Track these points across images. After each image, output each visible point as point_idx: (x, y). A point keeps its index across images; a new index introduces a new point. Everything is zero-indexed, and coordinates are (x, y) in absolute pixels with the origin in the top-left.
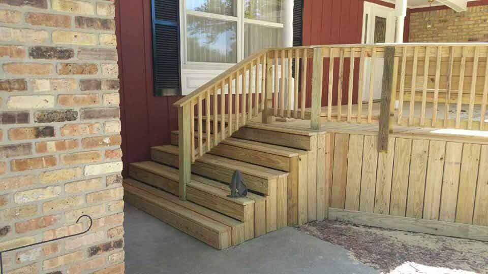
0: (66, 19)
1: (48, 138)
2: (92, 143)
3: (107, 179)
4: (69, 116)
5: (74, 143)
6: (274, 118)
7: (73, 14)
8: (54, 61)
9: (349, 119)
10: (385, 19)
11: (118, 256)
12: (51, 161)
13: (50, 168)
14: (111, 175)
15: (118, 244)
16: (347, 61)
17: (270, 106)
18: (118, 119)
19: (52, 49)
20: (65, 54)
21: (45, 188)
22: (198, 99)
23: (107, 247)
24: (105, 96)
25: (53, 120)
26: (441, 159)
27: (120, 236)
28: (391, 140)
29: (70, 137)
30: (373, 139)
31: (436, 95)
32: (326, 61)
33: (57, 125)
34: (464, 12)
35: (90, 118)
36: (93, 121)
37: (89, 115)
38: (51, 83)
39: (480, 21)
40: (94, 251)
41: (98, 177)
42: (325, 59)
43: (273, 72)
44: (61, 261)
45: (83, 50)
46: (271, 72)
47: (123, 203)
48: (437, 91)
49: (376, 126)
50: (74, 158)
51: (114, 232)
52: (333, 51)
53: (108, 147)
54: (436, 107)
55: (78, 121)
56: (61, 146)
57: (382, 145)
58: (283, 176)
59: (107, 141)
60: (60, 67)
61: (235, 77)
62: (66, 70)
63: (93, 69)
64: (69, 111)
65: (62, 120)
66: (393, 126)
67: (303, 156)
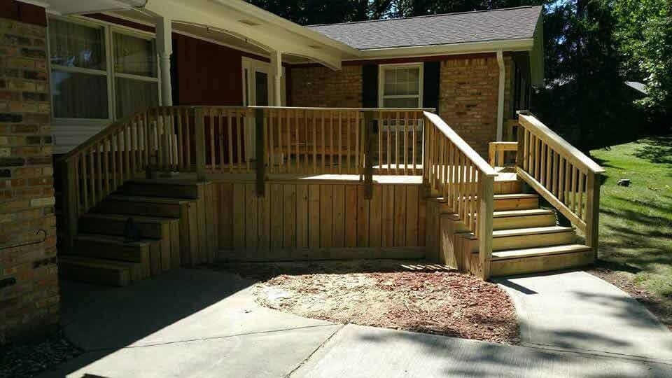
0: (18, 94)
1: (6, 178)
2: (35, 182)
3: (45, 209)
4: (20, 162)
5: (23, 183)
6: (158, 173)
7: (21, 90)
8: (10, 124)
9: (231, 170)
10: (266, 75)
11: (53, 270)
12: (8, 194)
13: (8, 200)
14: (47, 207)
15: (53, 260)
16: (225, 119)
17: (153, 161)
18: (51, 165)
19: (9, 115)
20: (16, 118)
21: (5, 214)
22: (81, 154)
23: (46, 262)
24: (43, 149)
25: (10, 165)
26: (306, 198)
27: (55, 255)
28: (267, 186)
29: (21, 177)
30: (253, 187)
31: (297, 147)
32: (207, 119)
33: (12, 169)
34: (339, 71)
35: (33, 164)
36: (35, 166)
37: (33, 161)
38: (9, 139)
39: (353, 81)
40: (37, 264)
41: (39, 208)
42: (205, 117)
43: (155, 129)
44: (15, 270)
45: (28, 115)
46: (153, 129)
47: (55, 228)
48: (297, 144)
49: (253, 175)
50: (24, 193)
51: (51, 251)
52: (213, 111)
53: (45, 186)
54: (298, 158)
55: (25, 166)
56: (14, 184)
57: (260, 192)
58: (175, 222)
59: (44, 181)
60: (14, 128)
61: (117, 133)
62: (19, 130)
63: (35, 128)
64: (20, 159)
65: (15, 165)
66: (267, 174)
67: (192, 204)
